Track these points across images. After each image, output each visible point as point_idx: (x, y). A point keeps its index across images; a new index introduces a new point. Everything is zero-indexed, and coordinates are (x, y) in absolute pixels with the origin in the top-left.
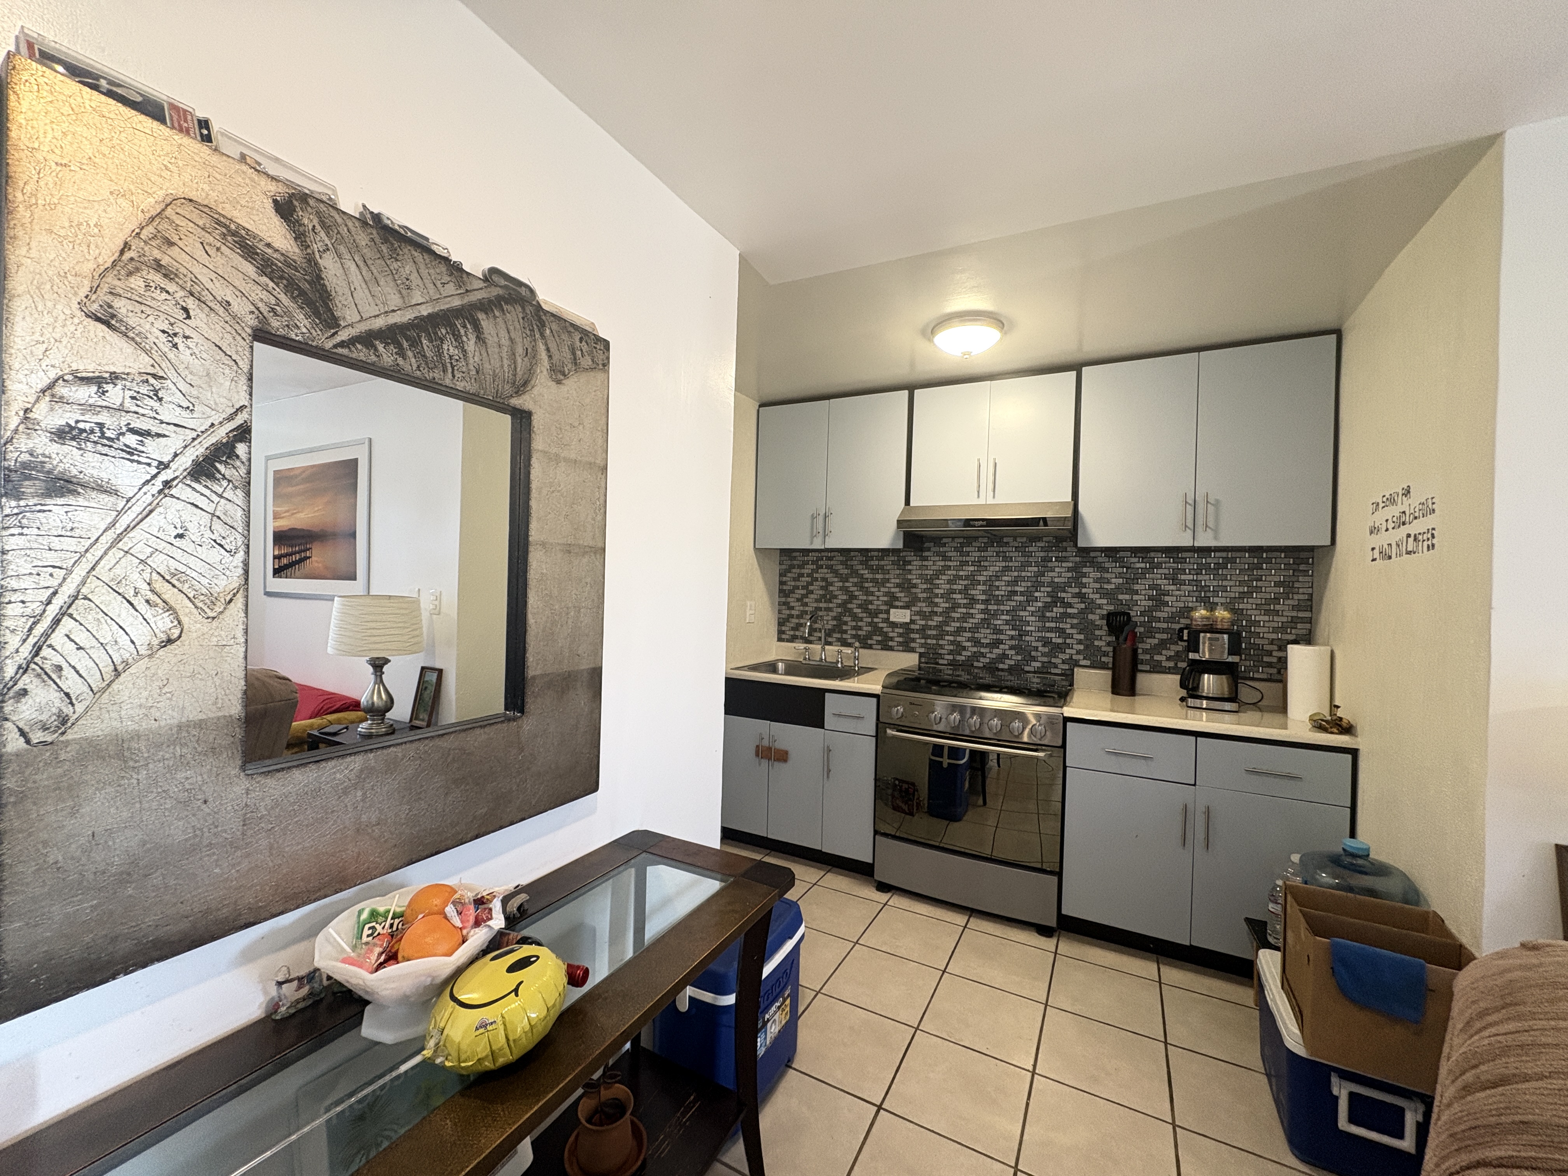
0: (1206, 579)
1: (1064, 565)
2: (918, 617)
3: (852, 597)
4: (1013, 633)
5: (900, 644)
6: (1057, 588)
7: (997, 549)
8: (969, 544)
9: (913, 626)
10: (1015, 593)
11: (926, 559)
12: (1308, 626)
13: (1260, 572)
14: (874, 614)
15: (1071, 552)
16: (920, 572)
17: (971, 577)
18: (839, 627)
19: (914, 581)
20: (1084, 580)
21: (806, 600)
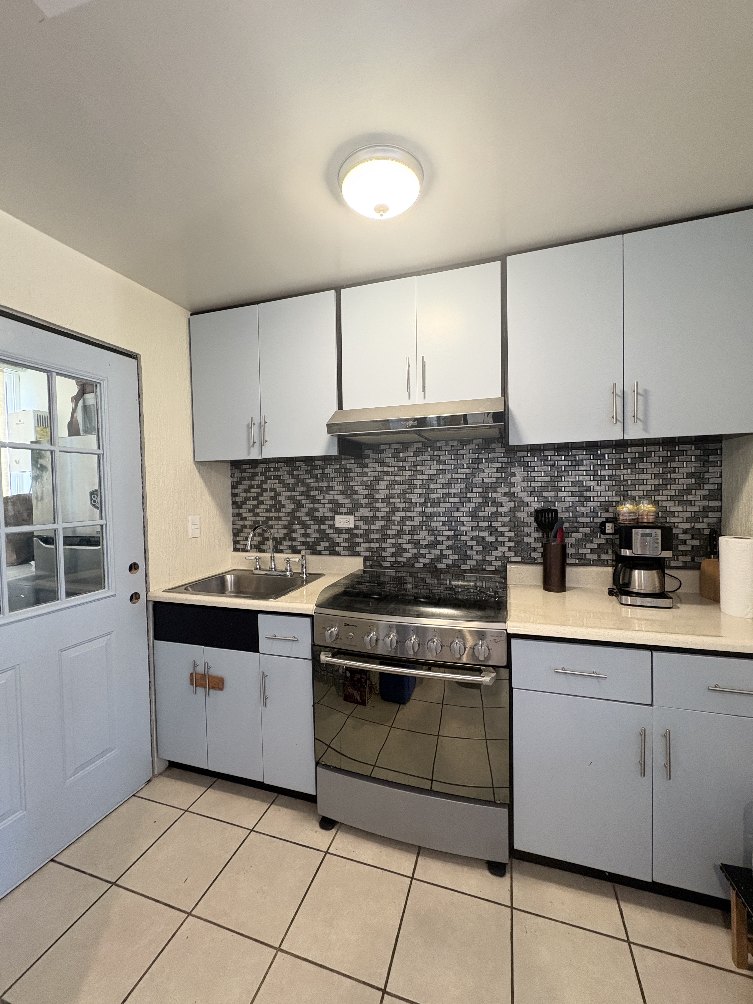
0: (623, 473)
1: (494, 465)
2: (361, 523)
3: (300, 506)
4: (449, 533)
5: (346, 549)
6: (488, 488)
7: (431, 453)
8: (405, 449)
9: (357, 532)
10: (448, 495)
11: (365, 466)
12: (718, 514)
13: (673, 465)
14: (320, 521)
15: (500, 454)
16: (361, 479)
17: (408, 481)
18: (289, 536)
19: (356, 488)
20: (513, 480)
21: (257, 511)
